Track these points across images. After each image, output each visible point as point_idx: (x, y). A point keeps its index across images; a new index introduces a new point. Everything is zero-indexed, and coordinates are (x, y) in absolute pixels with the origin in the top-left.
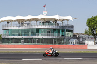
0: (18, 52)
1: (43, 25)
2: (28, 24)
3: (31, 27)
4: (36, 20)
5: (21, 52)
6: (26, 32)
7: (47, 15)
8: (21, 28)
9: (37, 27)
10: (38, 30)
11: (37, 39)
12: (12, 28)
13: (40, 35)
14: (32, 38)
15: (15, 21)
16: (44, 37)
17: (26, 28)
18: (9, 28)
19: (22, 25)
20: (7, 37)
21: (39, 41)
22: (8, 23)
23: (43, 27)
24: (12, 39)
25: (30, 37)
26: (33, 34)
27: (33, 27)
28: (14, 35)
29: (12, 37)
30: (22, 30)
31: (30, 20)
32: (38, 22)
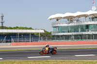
0: (70, 48)
1: (93, 20)
2: (77, 21)
3: (81, 24)
4: (86, 16)
5: (72, 48)
6: (75, 29)
7: (96, 10)
8: (70, 25)
9: (86, 23)
10: (87, 26)
11: (87, 35)
12: (62, 25)
13: (90, 31)
14: (82, 35)
15: (64, 18)
16: (94, 33)
17: (76, 24)
18: (59, 25)
19: (72, 21)
20: (57, 34)
21: (90, 37)
22: (57, 20)
23: (92, 23)
24: (62, 36)
25: (80, 33)
26: (83, 30)
27: (83, 24)
28: (64, 32)
29: (62, 34)
30: (71, 27)
31: (79, 16)
32: (88, 18)
